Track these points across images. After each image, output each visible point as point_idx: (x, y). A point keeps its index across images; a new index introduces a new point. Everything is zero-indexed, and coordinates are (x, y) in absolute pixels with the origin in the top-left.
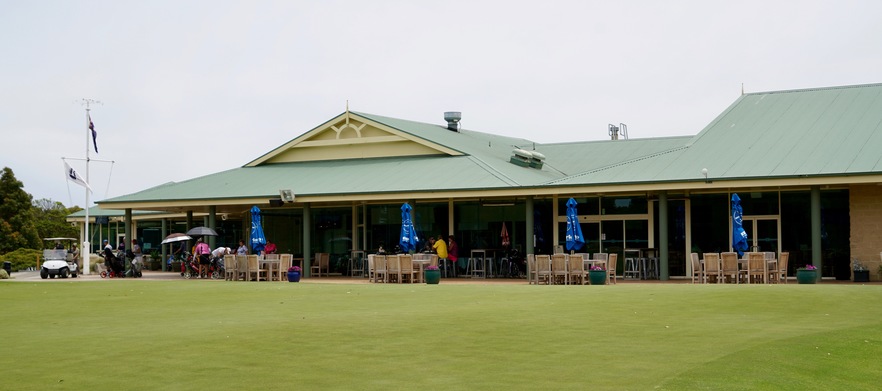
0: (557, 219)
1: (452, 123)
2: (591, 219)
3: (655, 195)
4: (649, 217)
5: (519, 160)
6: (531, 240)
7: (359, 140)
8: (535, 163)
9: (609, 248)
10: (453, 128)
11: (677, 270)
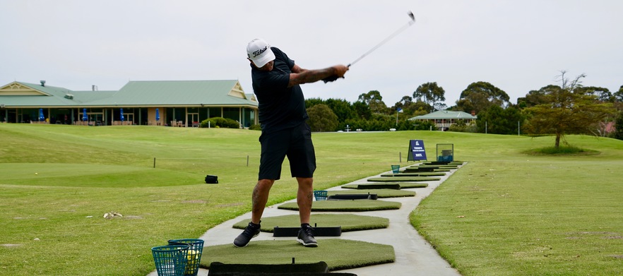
0: (79, 114)
1: (43, 84)
2: (88, 114)
3: (104, 108)
4: (103, 113)
5: (67, 97)
6: (73, 118)
7: (19, 90)
8: (71, 98)
9: (93, 120)
10: (43, 85)
11: (109, 124)
